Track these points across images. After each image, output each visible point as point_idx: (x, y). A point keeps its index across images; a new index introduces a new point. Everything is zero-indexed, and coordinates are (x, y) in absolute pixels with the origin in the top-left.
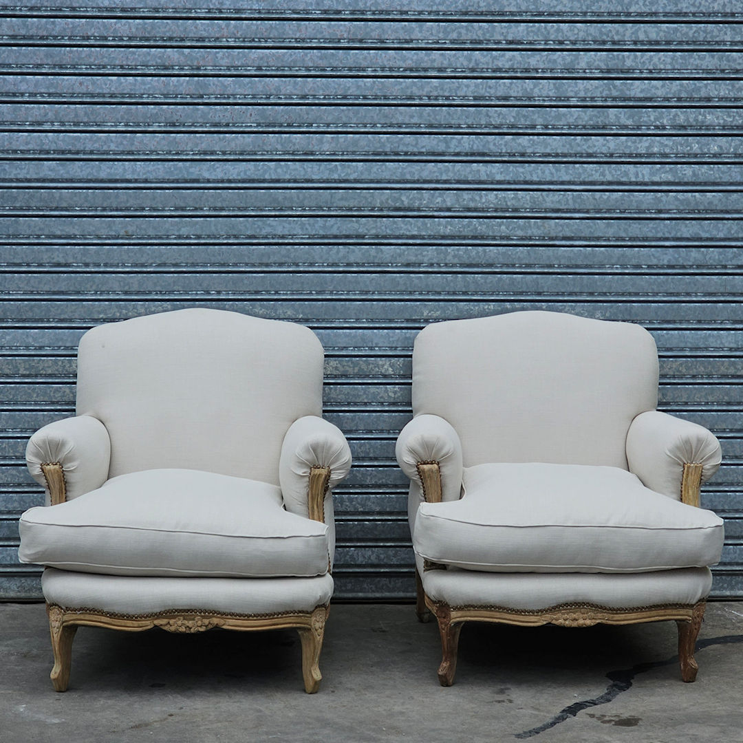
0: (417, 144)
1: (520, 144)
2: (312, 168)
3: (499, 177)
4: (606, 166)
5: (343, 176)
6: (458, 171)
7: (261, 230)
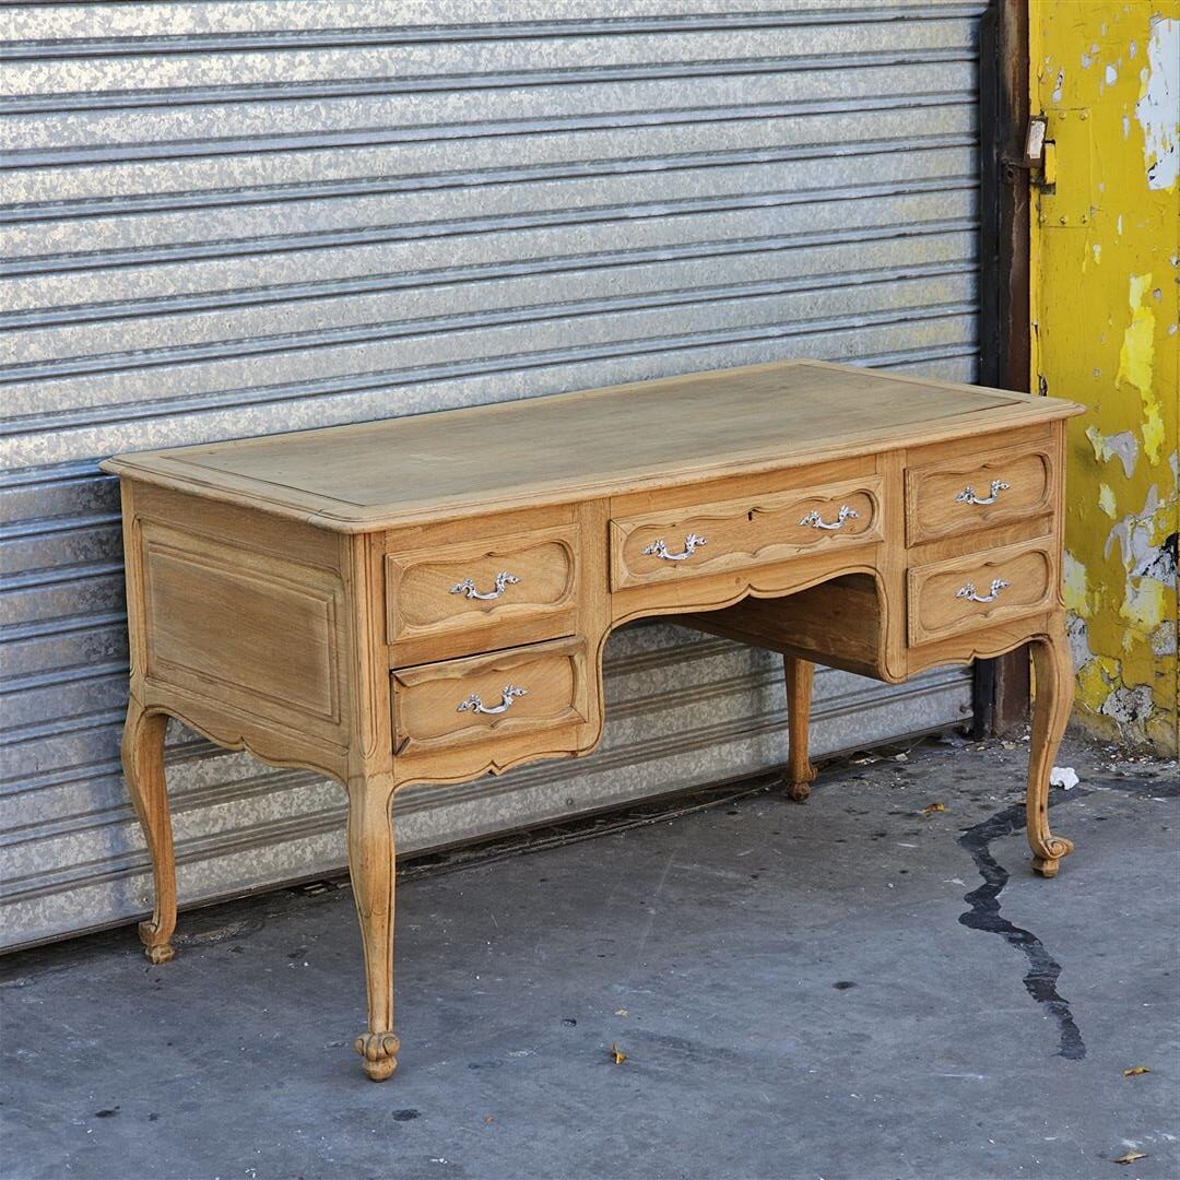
0: (432, 60)
1: (573, 53)
2: (282, 113)
3: (547, 111)
4: (688, 82)
5: (329, 125)
6: (493, 104)
7: (210, 231)
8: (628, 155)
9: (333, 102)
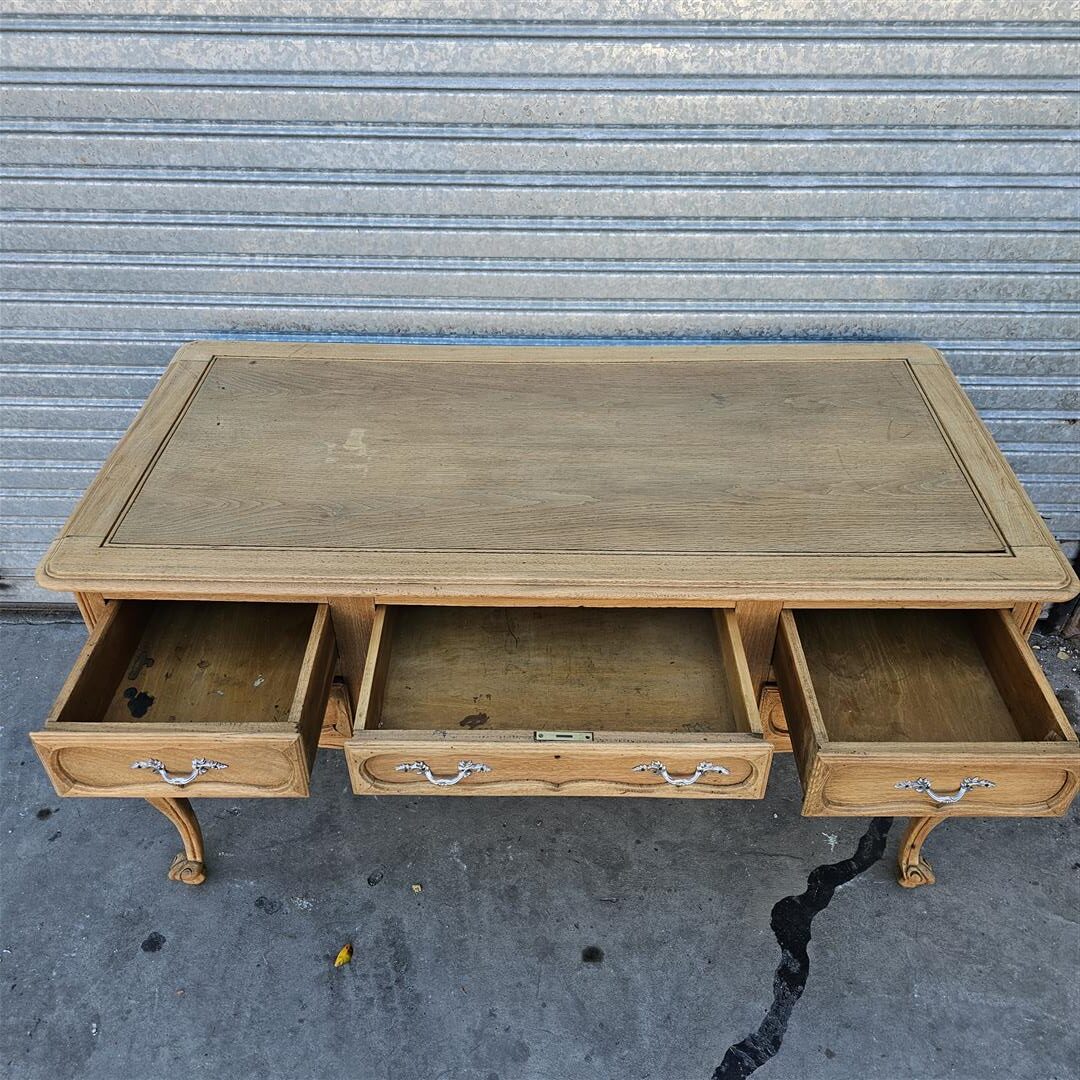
2: (369, 50)
3: (687, 68)
4: (877, 45)
5: (423, 66)
6: (618, 57)
7: (299, 159)
8: (782, 122)
9: (428, 42)
